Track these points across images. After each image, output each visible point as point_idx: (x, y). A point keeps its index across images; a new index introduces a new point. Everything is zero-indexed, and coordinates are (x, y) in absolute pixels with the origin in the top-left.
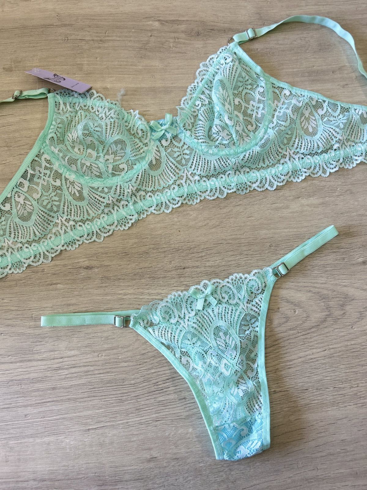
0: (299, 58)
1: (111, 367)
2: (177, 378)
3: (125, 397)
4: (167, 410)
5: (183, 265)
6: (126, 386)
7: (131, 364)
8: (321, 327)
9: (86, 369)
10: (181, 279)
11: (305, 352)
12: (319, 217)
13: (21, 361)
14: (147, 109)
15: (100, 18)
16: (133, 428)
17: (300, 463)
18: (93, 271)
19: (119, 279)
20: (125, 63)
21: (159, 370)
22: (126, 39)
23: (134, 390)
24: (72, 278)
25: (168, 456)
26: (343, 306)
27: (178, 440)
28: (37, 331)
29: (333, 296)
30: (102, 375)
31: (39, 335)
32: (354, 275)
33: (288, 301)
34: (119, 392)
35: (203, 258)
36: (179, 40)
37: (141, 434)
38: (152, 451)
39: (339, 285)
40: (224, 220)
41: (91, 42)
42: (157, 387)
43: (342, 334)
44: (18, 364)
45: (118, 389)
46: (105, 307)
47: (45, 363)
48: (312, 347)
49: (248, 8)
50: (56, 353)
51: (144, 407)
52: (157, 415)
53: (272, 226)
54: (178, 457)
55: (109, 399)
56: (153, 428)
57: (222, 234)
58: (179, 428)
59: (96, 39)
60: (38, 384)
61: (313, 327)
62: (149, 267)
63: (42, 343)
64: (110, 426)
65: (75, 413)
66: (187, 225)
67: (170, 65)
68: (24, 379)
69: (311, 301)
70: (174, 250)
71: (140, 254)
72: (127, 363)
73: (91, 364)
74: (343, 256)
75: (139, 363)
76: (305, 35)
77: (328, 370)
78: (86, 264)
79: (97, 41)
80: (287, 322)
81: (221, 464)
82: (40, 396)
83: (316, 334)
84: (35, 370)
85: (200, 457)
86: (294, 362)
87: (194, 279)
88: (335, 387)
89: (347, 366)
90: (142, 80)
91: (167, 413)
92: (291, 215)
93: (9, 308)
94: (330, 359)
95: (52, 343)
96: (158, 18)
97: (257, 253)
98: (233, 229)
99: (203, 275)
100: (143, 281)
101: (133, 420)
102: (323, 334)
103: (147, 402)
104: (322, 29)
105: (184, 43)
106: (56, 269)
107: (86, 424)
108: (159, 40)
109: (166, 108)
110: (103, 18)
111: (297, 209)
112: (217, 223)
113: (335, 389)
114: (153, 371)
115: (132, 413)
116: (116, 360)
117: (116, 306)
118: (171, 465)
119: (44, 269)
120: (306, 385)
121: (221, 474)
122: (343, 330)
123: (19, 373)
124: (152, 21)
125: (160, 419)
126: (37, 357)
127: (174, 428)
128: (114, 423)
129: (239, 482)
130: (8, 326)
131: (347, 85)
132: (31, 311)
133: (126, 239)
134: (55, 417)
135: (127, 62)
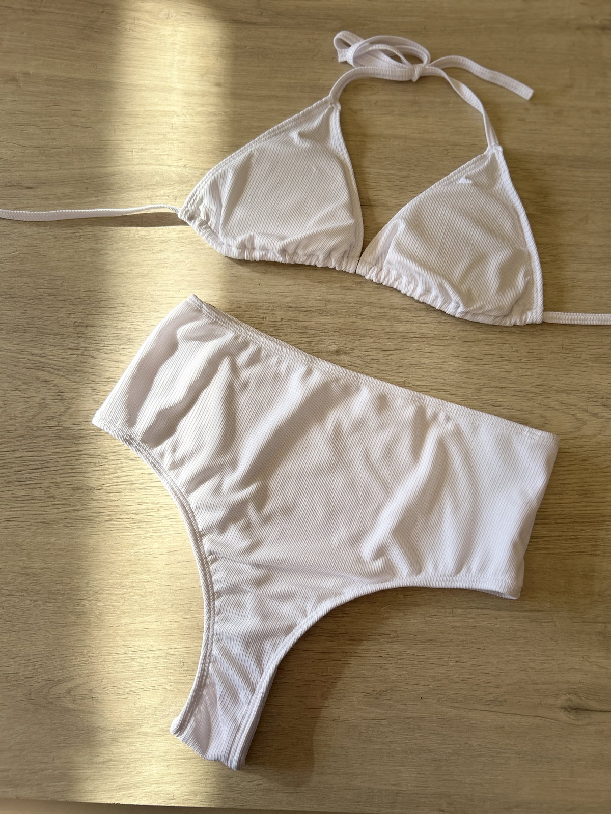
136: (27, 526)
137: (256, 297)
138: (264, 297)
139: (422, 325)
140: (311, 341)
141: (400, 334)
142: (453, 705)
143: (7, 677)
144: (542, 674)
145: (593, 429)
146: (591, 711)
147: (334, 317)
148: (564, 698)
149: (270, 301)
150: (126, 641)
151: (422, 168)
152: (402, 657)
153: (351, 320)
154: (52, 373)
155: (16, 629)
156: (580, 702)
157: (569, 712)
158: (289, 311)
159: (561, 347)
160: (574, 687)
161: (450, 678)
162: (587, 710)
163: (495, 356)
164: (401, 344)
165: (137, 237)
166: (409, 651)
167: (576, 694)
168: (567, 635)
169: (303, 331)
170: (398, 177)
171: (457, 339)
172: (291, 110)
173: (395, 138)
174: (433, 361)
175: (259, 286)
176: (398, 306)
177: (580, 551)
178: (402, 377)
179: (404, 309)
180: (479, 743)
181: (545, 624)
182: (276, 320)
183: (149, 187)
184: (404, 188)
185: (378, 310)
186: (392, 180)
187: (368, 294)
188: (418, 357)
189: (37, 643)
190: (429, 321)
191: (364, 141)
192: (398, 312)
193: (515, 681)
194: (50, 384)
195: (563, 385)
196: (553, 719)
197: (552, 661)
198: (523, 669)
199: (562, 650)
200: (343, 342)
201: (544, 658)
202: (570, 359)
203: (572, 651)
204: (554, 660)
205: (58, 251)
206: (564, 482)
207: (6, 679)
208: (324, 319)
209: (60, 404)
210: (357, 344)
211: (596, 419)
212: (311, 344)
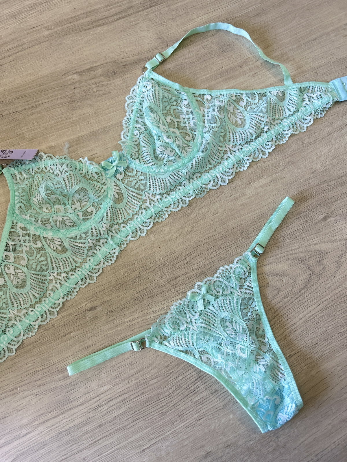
0: (207, 64)
1: (144, 387)
2: (204, 376)
3: (165, 410)
4: (205, 407)
5: (174, 276)
6: (163, 399)
7: (159, 379)
8: (309, 286)
9: (122, 398)
10: (176, 288)
11: (303, 312)
12: (274, 193)
13: (62, 413)
14: (94, 153)
15: (24, 88)
16: (182, 434)
17: (334, 408)
18: (98, 310)
19: (123, 309)
20: (60, 119)
21: (186, 374)
22: (53, 98)
23: (171, 400)
24: (81, 322)
25: (221, 446)
26: (320, 261)
27: (224, 429)
28: (67, 381)
29: (309, 256)
30: (138, 398)
31: (70, 383)
32: (320, 232)
33: (273, 275)
34: (158, 407)
35: (189, 264)
36: (100, 83)
37: (190, 436)
38: (205, 448)
39: (311, 245)
40: (195, 224)
41: (24, 112)
42: (190, 390)
43: (329, 285)
44: (61, 417)
45: (156, 405)
46: (119, 338)
47: (84, 406)
48: (308, 306)
49: (149, 36)
50: (91, 394)
51: (184, 412)
52: (198, 414)
53: (236, 215)
54: (229, 444)
55: (152, 417)
56: (199, 428)
57: (198, 237)
58: (221, 418)
59: (27, 107)
60: (85, 427)
61: (302, 289)
62: (145, 289)
63: (76, 390)
64: (161, 439)
65: (127, 440)
66: (165, 240)
67: (100, 108)
68: (70, 428)
69: (292, 267)
70: (161, 266)
71: (133, 281)
72: (156, 379)
73: (125, 392)
74: (306, 219)
75: (166, 376)
76: (205, 43)
77: (328, 320)
78: (89, 306)
79: (29, 109)
80: (278, 292)
81: (268, 436)
82: (90, 437)
83: (307, 294)
84: (78, 416)
85: (248, 437)
86: (297, 324)
87: (188, 284)
88: (339, 333)
89: (343, 311)
90: (80, 129)
91: (206, 409)
92: (249, 200)
93: (35, 370)
94: (326, 311)
95: (85, 386)
96: (75, 71)
97: (233, 242)
98: (205, 229)
99: (194, 278)
100: (144, 302)
101: (179, 427)
102: (313, 292)
103: (186, 406)
104: (219, 33)
105: (105, 85)
106: (64, 320)
107: (140, 446)
108: (82, 89)
109: (110, 146)
110: (27, 87)
111: (252, 193)
112: (190, 230)
113: (340, 334)
114: (181, 378)
115: (176, 421)
116: (145, 381)
117: (128, 334)
118: (226, 453)
119: (54, 324)
120: (314, 341)
121: (271, 444)
122: (328, 282)
123: (65, 424)
124: (71, 75)
125: (202, 417)
126: (75, 404)
127: (216, 420)
128: (164, 436)
129: (288, 445)
130: (40, 386)
131: (256, 73)
132: (56, 365)
133: (116, 272)
134: (110, 451)
135: (61, 117)
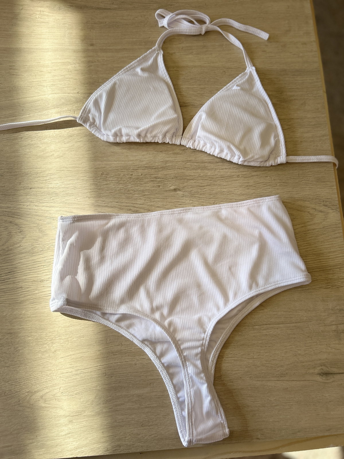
136: (8, 306)
137: (127, 163)
138: (131, 163)
139: (221, 170)
140: (160, 185)
141: (209, 177)
142: (258, 380)
143: (5, 393)
144: (305, 356)
145: (320, 219)
146: (334, 374)
147: (171, 170)
148: (319, 368)
149: (134, 165)
150: (72, 365)
151: (212, 83)
152: (228, 356)
153: (181, 171)
154: (14, 217)
155: (7, 365)
156: (328, 370)
157: (322, 376)
158: (145, 169)
159: (298, 175)
160: (324, 362)
161: (255, 365)
162: (332, 374)
163: (263, 184)
164: (209, 182)
165: (54, 135)
166: (231, 352)
167: (325, 365)
168: (317, 334)
169: (154, 180)
170: (199, 89)
171: (240, 176)
172: (135, 56)
173: (195, 67)
174: (229, 190)
175: (127, 157)
176: (207, 161)
177: (319, 287)
178: (213, 201)
179: (210, 162)
180: (274, 399)
181: (305, 329)
182: (139, 175)
183: (58, 106)
184: (203, 94)
185: (196, 164)
186: (196, 91)
187: (189, 156)
188: (220, 189)
189: (21, 372)
190: (224, 168)
191: (178, 71)
192: (206, 164)
193: (291, 362)
194: (13, 223)
195: (301, 197)
196: (314, 381)
197: (310, 349)
198: (295, 355)
199: (315, 342)
200: (178, 184)
201: (306, 348)
202: (304, 181)
203: (320, 342)
204: (311, 348)
205: (9, 147)
206: (307, 249)
207: (5, 394)
208: (165, 172)
209: (20, 234)
210: (185, 184)
211: (321, 213)
212: (160, 187)
